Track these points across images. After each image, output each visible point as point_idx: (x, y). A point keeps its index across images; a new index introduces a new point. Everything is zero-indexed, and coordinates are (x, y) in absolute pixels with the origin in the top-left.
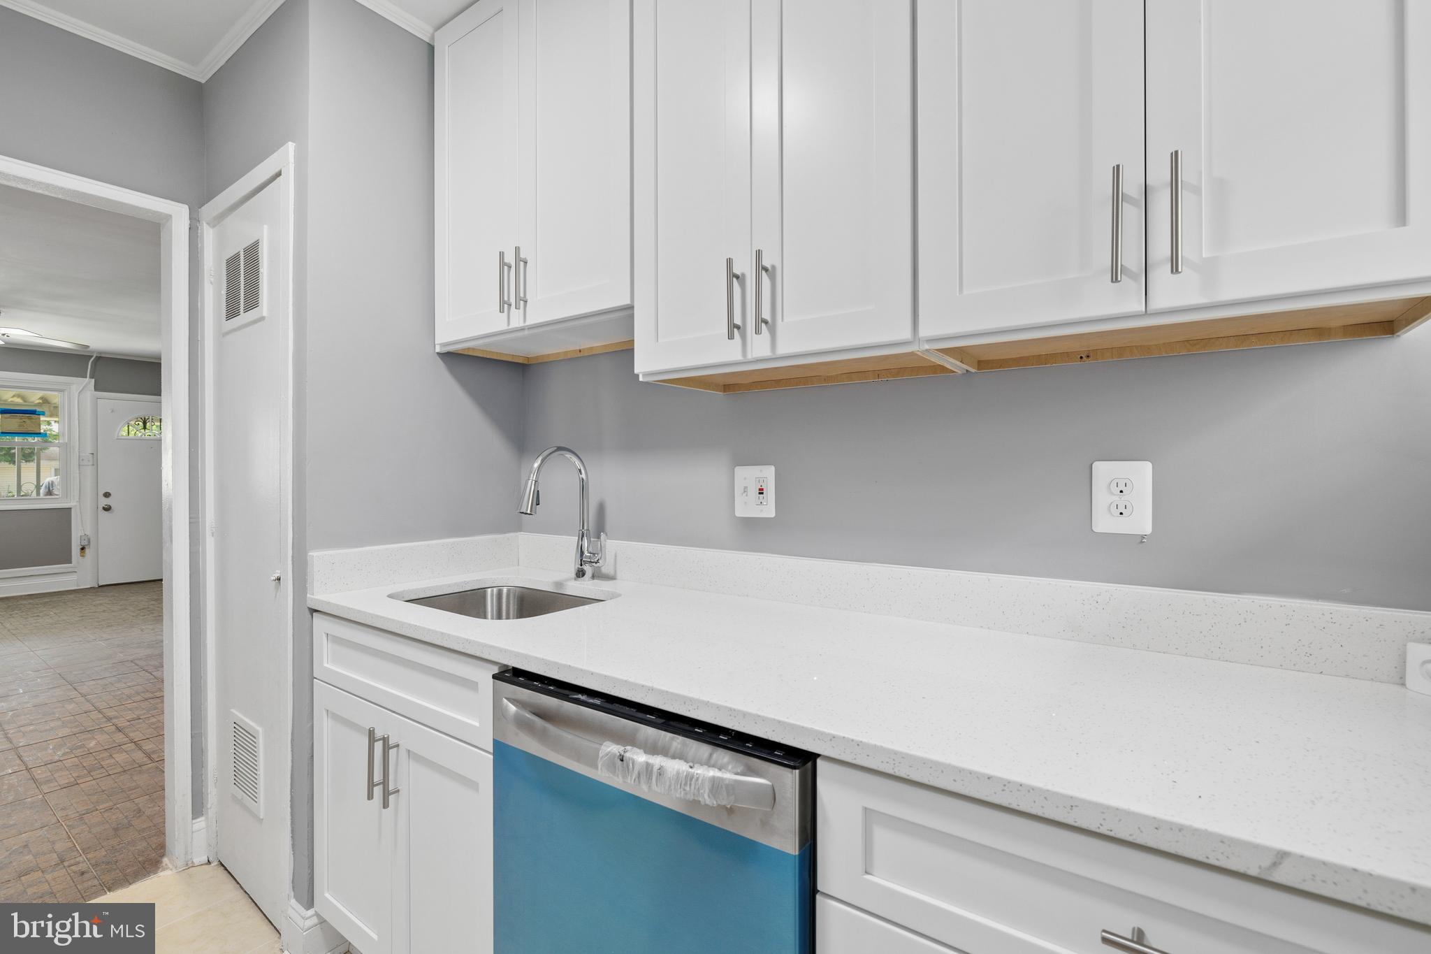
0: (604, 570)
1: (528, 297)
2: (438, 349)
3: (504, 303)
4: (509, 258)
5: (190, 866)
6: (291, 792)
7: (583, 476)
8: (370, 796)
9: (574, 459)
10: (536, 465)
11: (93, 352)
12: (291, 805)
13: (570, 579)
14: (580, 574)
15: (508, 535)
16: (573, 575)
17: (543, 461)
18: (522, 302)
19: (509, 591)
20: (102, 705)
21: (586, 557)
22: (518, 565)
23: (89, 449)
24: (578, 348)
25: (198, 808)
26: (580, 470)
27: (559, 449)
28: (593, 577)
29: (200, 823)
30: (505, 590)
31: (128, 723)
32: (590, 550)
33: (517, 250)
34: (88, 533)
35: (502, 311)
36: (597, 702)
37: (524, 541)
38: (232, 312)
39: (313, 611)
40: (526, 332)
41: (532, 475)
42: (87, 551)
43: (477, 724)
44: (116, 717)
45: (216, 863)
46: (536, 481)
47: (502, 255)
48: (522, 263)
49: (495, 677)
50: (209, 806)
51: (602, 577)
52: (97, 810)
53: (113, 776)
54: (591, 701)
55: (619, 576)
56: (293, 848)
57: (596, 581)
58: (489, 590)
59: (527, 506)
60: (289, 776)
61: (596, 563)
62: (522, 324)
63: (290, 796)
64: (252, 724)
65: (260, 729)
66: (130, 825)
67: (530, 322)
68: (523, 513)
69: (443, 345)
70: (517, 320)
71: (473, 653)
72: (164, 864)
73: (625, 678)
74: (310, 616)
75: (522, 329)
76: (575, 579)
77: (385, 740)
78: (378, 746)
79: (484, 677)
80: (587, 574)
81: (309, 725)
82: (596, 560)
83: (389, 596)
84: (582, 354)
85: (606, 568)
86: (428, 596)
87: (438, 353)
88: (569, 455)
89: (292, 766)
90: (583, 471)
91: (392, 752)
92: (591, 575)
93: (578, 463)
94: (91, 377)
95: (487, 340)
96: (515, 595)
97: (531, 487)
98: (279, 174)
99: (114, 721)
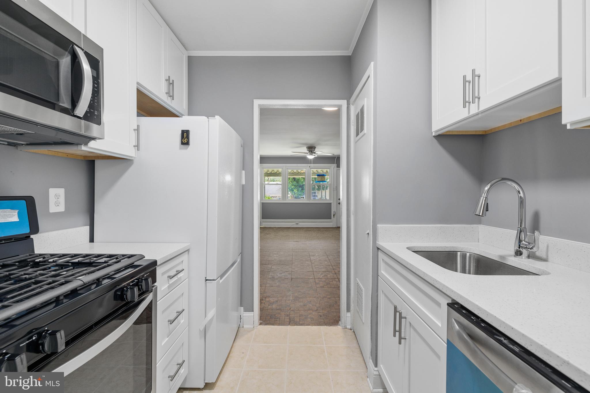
0: (538, 254)
1: (480, 95)
2: (434, 134)
3: (466, 102)
4: (469, 78)
5: (345, 328)
6: (371, 318)
7: (522, 195)
8: (395, 336)
9: (514, 185)
10: (486, 189)
11: (336, 156)
12: (371, 322)
13: (511, 256)
14: (518, 253)
15: (472, 226)
16: (513, 253)
17: (491, 186)
18: (477, 99)
19: (470, 255)
20: (333, 264)
21: (523, 244)
22: (479, 242)
23: (335, 186)
24: (520, 119)
25: (348, 310)
26: (519, 192)
27: (503, 179)
28: (529, 257)
29: (349, 314)
30: (468, 254)
31: (338, 272)
32: (526, 240)
33: (473, 71)
34: (335, 210)
35: (464, 107)
36: (517, 349)
37: (482, 229)
38: (357, 134)
39: (378, 249)
40: (480, 115)
41: (483, 194)
42: (335, 216)
43: (440, 325)
44: (335, 269)
45: (352, 331)
46: (486, 198)
47: (465, 77)
48: (477, 78)
49: (448, 304)
50: (351, 309)
51: (536, 258)
52: (327, 297)
53: (332, 288)
54: (511, 346)
55: (550, 258)
56: (371, 340)
57: (530, 260)
58: (459, 253)
59: (480, 210)
60: (370, 311)
61: (531, 249)
62: (477, 111)
63: (370, 319)
64: (362, 286)
65: (363, 289)
66: (333, 306)
67: (482, 108)
68: (477, 215)
69: (436, 131)
70: (474, 109)
71: (438, 287)
72: (339, 323)
73: (542, 344)
74: (377, 250)
75: (477, 114)
76: (515, 256)
77: (400, 314)
78: (398, 314)
79: (444, 302)
80: (523, 254)
81: (377, 294)
82: (530, 247)
83: (407, 248)
84: (522, 122)
85: (540, 252)
86: (426, 250)
87: (433, 136)
88: (509, 183)
89: (372, 308)
90: (521, 192)
91: (403, 320)
92: (527, 255)
93: (517, 187)
94: (336, 164)
95: (457, 125)
96: (474, 258)
97: (482, 200)
98: (369, 77)
99: (335, 270)
